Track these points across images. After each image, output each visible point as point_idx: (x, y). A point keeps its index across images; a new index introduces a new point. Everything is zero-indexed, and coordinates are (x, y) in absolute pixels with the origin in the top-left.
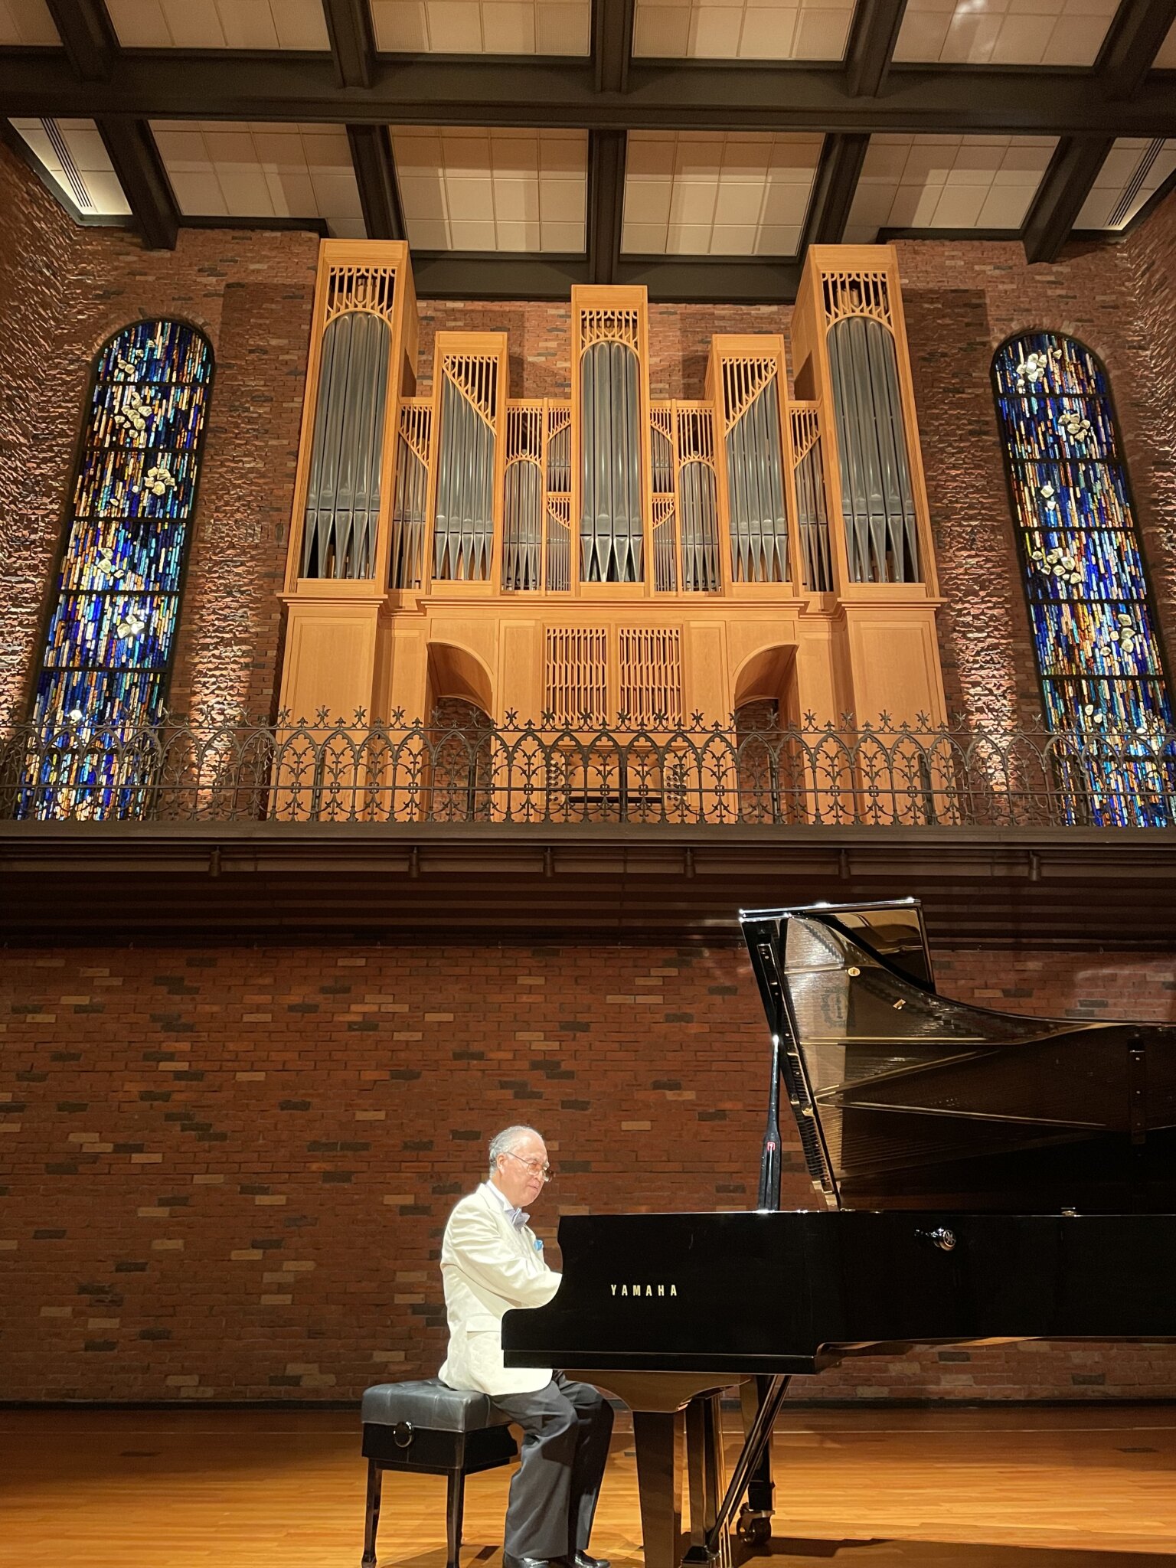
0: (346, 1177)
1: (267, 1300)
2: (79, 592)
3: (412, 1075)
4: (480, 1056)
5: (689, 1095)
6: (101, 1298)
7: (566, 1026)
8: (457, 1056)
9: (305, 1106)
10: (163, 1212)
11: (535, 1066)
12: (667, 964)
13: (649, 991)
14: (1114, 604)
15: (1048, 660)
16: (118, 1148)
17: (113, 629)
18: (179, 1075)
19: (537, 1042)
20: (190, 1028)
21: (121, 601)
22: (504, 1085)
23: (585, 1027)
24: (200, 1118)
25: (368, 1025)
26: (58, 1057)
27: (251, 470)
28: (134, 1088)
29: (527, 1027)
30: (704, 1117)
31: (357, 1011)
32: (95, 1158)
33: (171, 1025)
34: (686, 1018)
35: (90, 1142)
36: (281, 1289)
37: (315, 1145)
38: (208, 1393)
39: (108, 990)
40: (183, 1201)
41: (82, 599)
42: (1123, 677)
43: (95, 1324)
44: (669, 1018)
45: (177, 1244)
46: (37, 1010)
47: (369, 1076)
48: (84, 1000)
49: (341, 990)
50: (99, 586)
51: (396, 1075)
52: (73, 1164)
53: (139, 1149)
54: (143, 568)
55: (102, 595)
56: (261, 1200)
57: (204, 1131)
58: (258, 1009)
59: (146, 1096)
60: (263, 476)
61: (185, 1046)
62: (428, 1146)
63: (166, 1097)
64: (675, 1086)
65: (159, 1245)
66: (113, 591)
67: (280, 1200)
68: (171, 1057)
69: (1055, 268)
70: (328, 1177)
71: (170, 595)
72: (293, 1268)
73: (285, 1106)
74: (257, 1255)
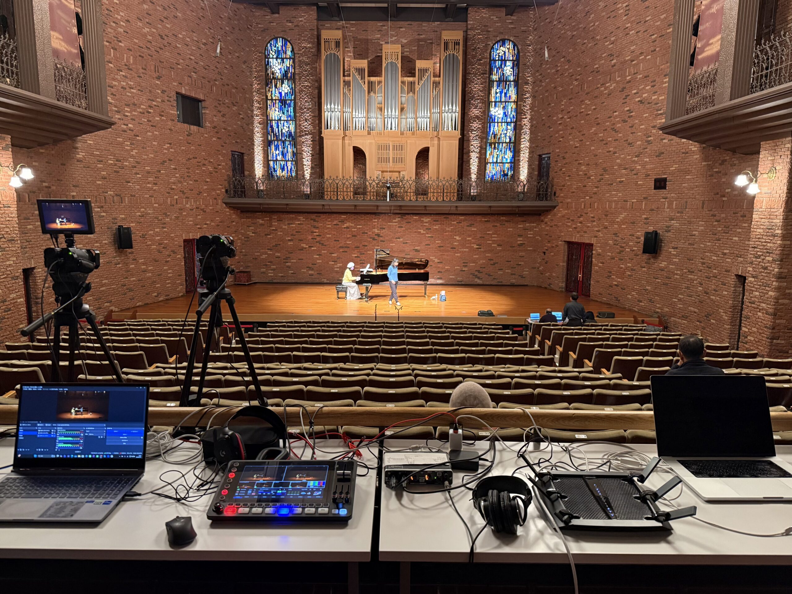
0: (346, 252)
1: (336, 269)
2: (272, 120)
3: (355, 236)
4: (367, 233)
5: (401, 240)
6: (310, 268)
7: (381, 228)
8: (363, 233)
9: (338, 241)
10: (318, 256)
11: (376, 235)
12: (399, 218)
13: (395, 222)
14: (507, 123)
15: (490, 138)
16: (309, 247)
17: (282, 130)
18: (317, 235)
19: (376, 231)
20: (318, 228)
21: (282, 122)
22: (371, 238)
23: (384, 229)
24: (322, 242)
25: (347, 228)
26: (297, 232)
27: (307, 86)
28: (310, 237)
29: (374, 228)
30: (404, 243)
31: (345, 225)
32: (306, 248)
33: (315, 227)
34: (402, 227)
35: (304, 246)
36: (337, 268)
37: (340, 247)
38: (328, 282)
39: (303, 221)
40: (321, 255)
41: (274, 122)
42: (505, 143)
43: (310, 272)
44: (399, 227)
45: (321, 261)
46: (292, 224)
47: (348, 236)
48: (299, 222)
49: (343, 222)
50: (276, 119)
51: (353, 236)
52: (302, 249)
53: (312, 247)
54: (286, 114)
55: (277, 121)
56: (333, 255)
57: (322, 244)
58: (329, 225)
59: (312, 239)
60: (310, 88)
61: (317, 231)
62: (359, 247)
63: (315, 239)
64: (399, 238)
65: (318, 261)
66: (280, 120)
67: (336, 255)
68: (315, 232)
69: (512, 17)
70: (343, 252)
71: (293, 121)
72: (339, 265)
73: (335, 241)
74: (333, 263)
